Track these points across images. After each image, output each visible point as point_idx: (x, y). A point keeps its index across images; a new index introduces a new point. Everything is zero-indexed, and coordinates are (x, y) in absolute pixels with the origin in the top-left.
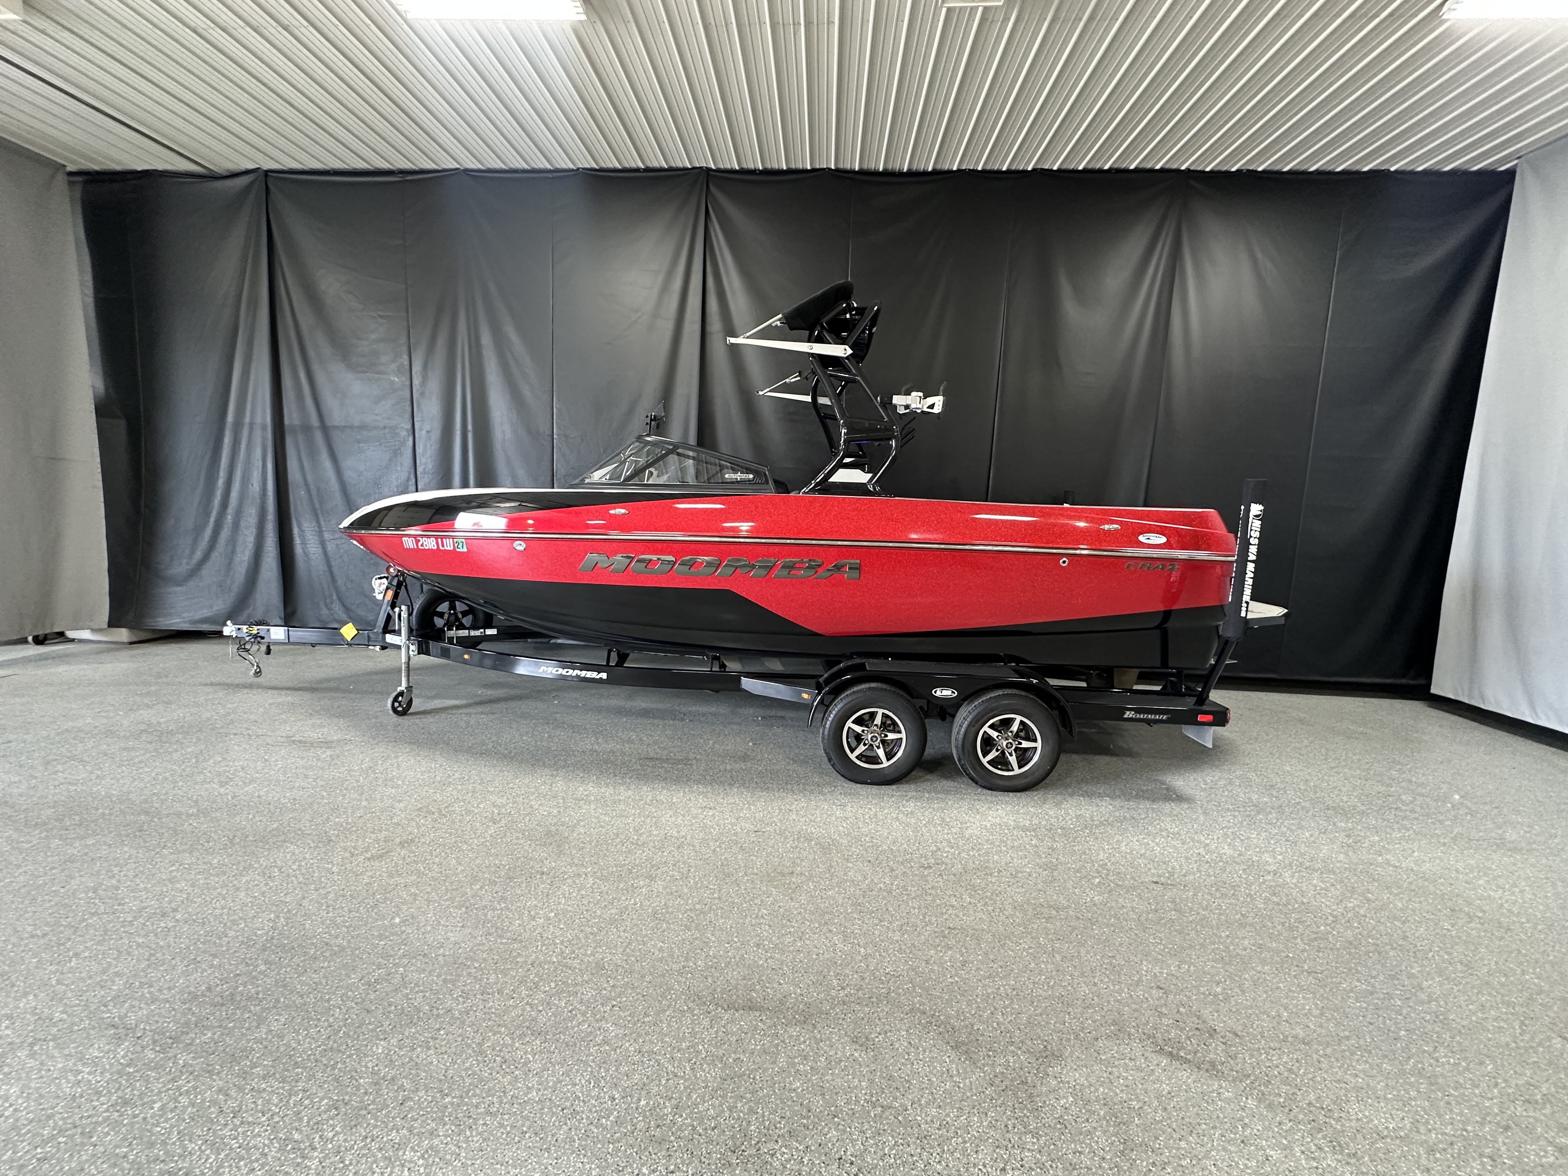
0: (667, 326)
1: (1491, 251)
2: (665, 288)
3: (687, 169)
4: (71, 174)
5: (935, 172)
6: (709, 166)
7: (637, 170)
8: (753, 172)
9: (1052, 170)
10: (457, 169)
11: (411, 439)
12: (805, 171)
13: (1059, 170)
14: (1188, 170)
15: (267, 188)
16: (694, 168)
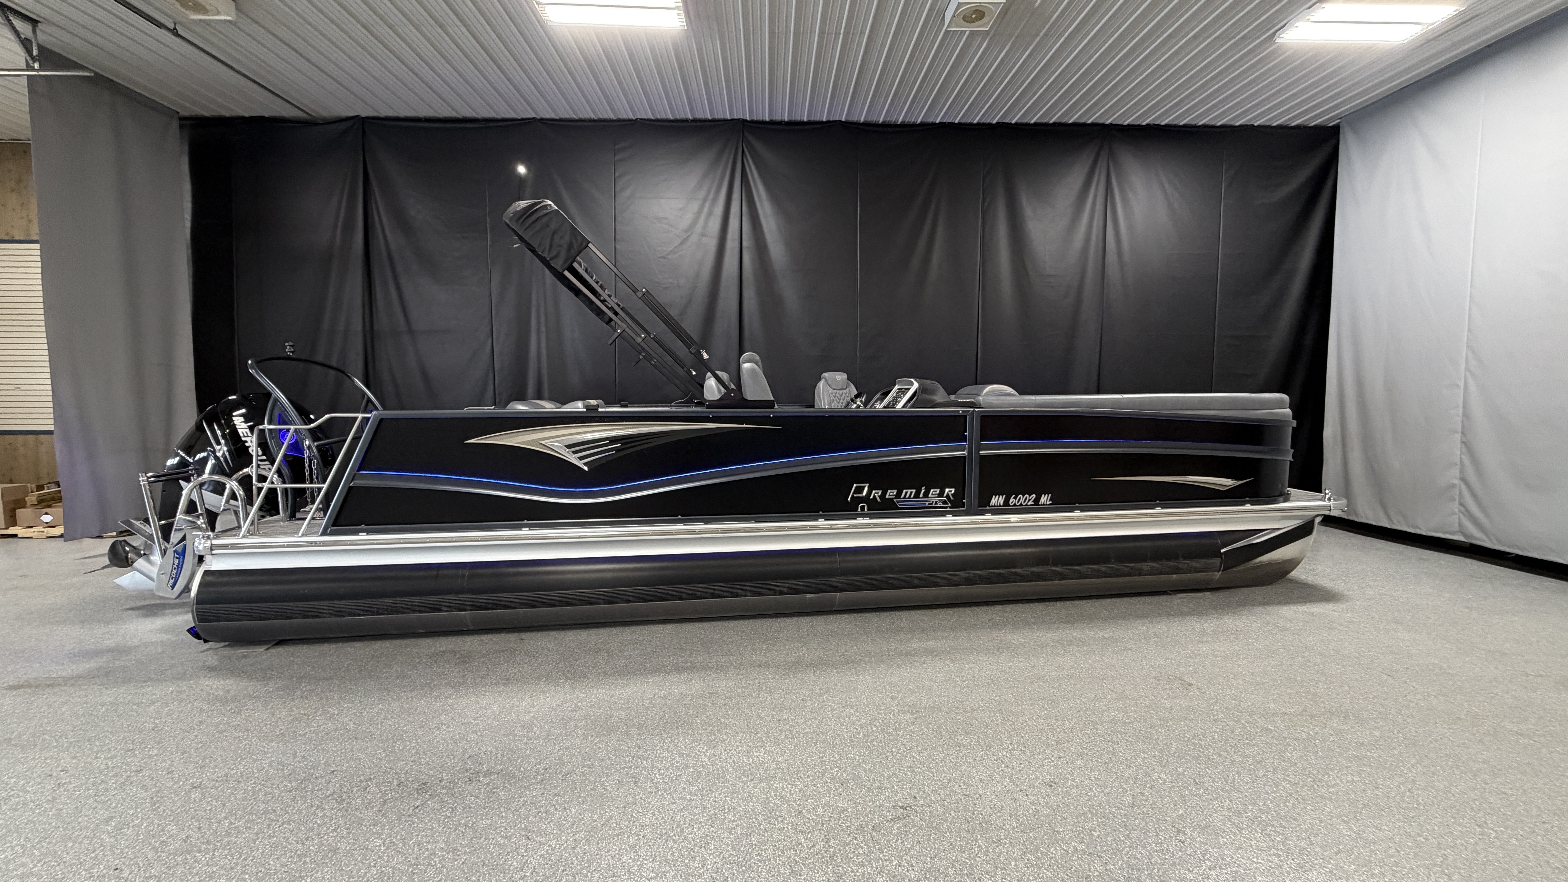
0: (712, 244)
1: (1330, 183)
2: (710, 213)
3: (728, 120)
4: (182, 119)
5: (923, 124)
6: (745, 118)
7: (686, 121)
8: (780, 123)
9: (1010, 124)
10: (534, 118)
11: (490, 341)
12: (822, 123)
13: (1016, 124)
14: (1111, 124)
15: (364, 132)
16: (733, 120)
